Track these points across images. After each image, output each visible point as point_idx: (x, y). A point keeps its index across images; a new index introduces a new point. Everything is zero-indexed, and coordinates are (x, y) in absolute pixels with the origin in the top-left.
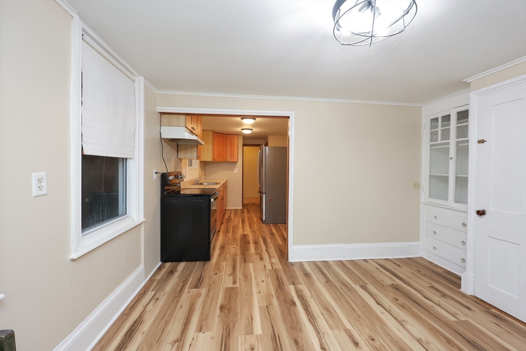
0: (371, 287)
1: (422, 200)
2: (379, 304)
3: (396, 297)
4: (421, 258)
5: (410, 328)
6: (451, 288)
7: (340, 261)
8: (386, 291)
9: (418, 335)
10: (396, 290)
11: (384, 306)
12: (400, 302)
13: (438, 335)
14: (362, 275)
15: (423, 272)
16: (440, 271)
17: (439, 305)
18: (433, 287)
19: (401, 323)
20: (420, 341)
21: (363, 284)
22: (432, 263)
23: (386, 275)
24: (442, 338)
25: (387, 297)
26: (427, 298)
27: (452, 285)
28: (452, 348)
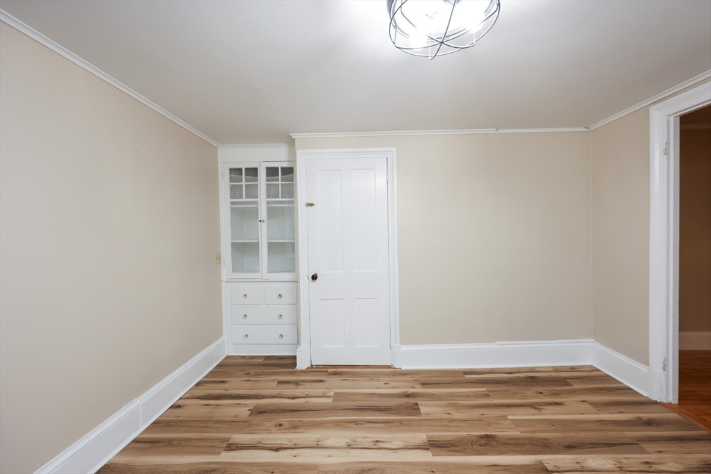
0: (238, 438)
1: (224, 278)
2: (277, 450)
3: (276, 422)
4: (228, 357)
5: (329, 442)
6: (289, 372)
7: (136, 441)
8: (258, 425)
9: (342, 442)
10: (264, 415)
11: (285, 446)
12: (286, 425)
13: (346, 425)
14: (203, 432)
15: (252, 371)
16: (261, 360)
17: (307, 397)
18: (280, 382)
19: (317, 446)
20: (351, 446)
21: (225, 444)
22: (244, 357)
23: (229, 405)
24: (350, 425)
25: (269, 431)
26: (293, 398)
27: (286, 368)
28: (363, 426)
